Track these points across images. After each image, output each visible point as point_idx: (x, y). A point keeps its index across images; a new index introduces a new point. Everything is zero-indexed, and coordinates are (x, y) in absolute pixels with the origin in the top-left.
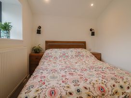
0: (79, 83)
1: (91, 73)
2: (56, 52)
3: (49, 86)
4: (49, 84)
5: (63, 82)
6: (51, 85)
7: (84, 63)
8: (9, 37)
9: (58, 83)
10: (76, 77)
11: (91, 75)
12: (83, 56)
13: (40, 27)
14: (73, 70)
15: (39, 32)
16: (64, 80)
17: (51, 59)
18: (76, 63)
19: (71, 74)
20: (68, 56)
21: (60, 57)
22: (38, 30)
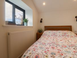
0: (55, 56)
1: (68, 50)
2: (49, 32)
3: (36, 52)
4: (37, 51)
5: (45, 52)
6: (38, 52)
7: (67, 41)
8: (27, 25)
9: (42, 52)
10: (55, 51)
11: (68, 52)
12: (68, 36)
13: (42, 19)
14: (55, 45)
15: (41, 22)
16: (46, 51)
17: (46, 36)
18: (61, 40)
19: (53, 48)
20: (57, 35)
21: (52, 35)
22: (41, 21)
